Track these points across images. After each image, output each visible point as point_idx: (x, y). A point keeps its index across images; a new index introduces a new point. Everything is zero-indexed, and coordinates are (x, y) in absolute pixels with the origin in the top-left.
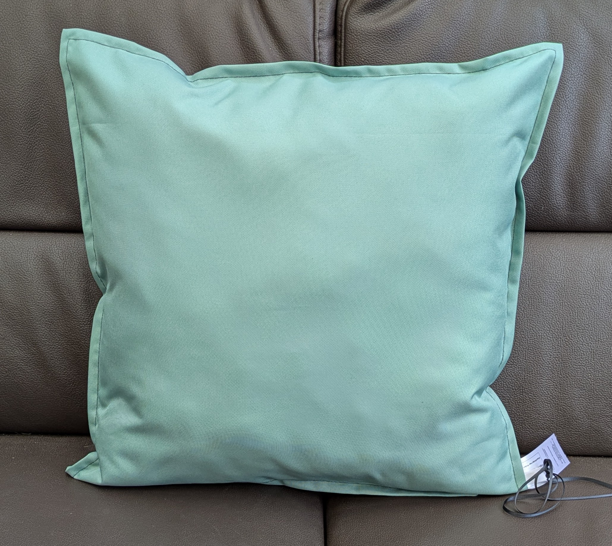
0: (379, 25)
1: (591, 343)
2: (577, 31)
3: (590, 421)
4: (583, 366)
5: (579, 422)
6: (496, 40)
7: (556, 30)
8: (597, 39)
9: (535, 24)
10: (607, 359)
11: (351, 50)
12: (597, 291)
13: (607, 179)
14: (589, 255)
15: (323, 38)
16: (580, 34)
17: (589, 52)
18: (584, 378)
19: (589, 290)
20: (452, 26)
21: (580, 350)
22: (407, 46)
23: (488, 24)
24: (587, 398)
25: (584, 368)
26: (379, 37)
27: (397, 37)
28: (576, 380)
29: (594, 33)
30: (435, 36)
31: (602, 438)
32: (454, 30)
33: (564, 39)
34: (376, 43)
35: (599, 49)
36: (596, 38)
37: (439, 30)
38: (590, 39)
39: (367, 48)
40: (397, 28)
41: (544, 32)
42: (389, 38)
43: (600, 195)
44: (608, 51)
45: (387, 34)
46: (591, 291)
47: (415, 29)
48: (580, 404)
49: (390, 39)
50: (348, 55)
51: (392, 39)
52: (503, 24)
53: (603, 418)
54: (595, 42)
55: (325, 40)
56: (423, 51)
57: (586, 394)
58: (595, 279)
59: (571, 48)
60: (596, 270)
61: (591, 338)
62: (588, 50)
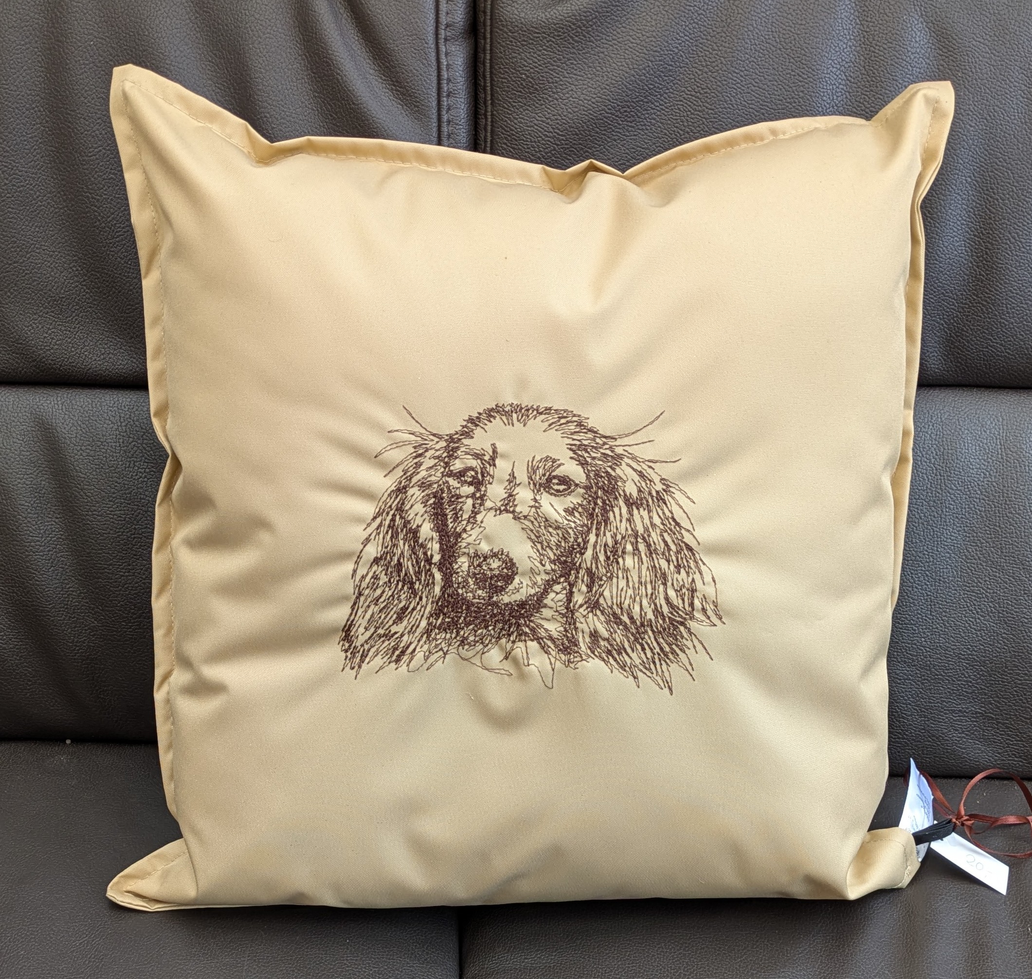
0: (552, 13)
1: (927, 585)
2: (909, 25)
3: (924, 721)
4: (912, 624)
5: (904, 722)
6: (763, 42)
7: (871, 24)
8: (944, 42)
9: (834, 13)
10: (953, 612)
11: (502, 58)
12: (939, 493)
13: (958, 294)
14: (925, 428)
15: (454, 38)
16: (915, 32)
17: (929, 65)
18: (914, 646)
19: (924, 491)
20: (685, 16)
21: (908, 597)
22: (603, 53)
23: (749, 13)
24: (918, 681)
25: (914, 628)
26: (552, 35)
27: (585, 37)
28: (901, 649)
29: (939, 31)
30: (654, 34)
31: (943, 748)
32: (688, 23)
33: (886, 42)
34: (547, 47)
35: (947, 59)
36: (942, 39)
37: (662, 23)
38: (931, 42)
39: (532, 56)
40: (586, 20)
41: (850, 29)
42: (571, 37)
43: (946, 323)
44: (963, 64)
45: (567, 29)
46: (927, 493)
47: (618, 21)
48: (906, 691)
49: (573, 40)
50: (496, 67)
51: (576, 38)
52: (776, 13)
53: (946, 714)
54: (941, 47)
55: (457, 43)
56: (632, 62)
57: (916, 673)
58: (935, 471)
59: (898, 58)
60: (936, 455)
61: (927, 575)
62: (928, 61)
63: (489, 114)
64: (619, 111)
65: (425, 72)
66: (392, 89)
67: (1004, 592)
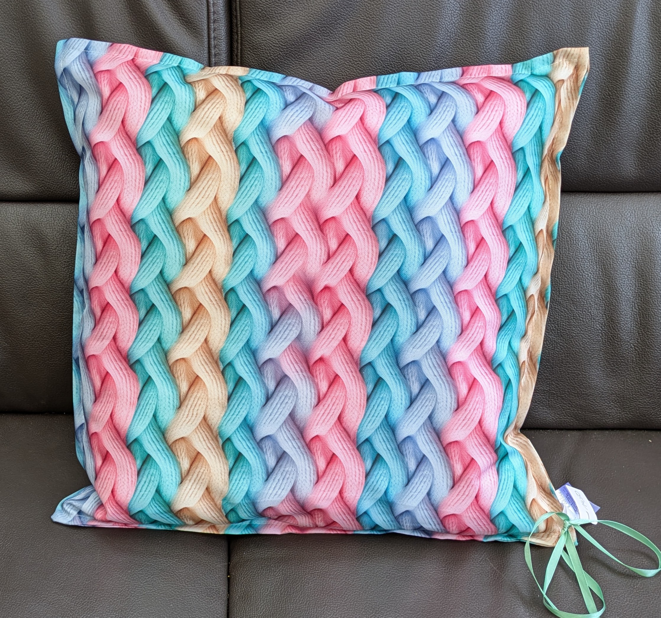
50: (243, 5)
63: (239, 32)
64: (319, 30)
65: (199, 8)
66: (180, 19)
67: (561, 318)
